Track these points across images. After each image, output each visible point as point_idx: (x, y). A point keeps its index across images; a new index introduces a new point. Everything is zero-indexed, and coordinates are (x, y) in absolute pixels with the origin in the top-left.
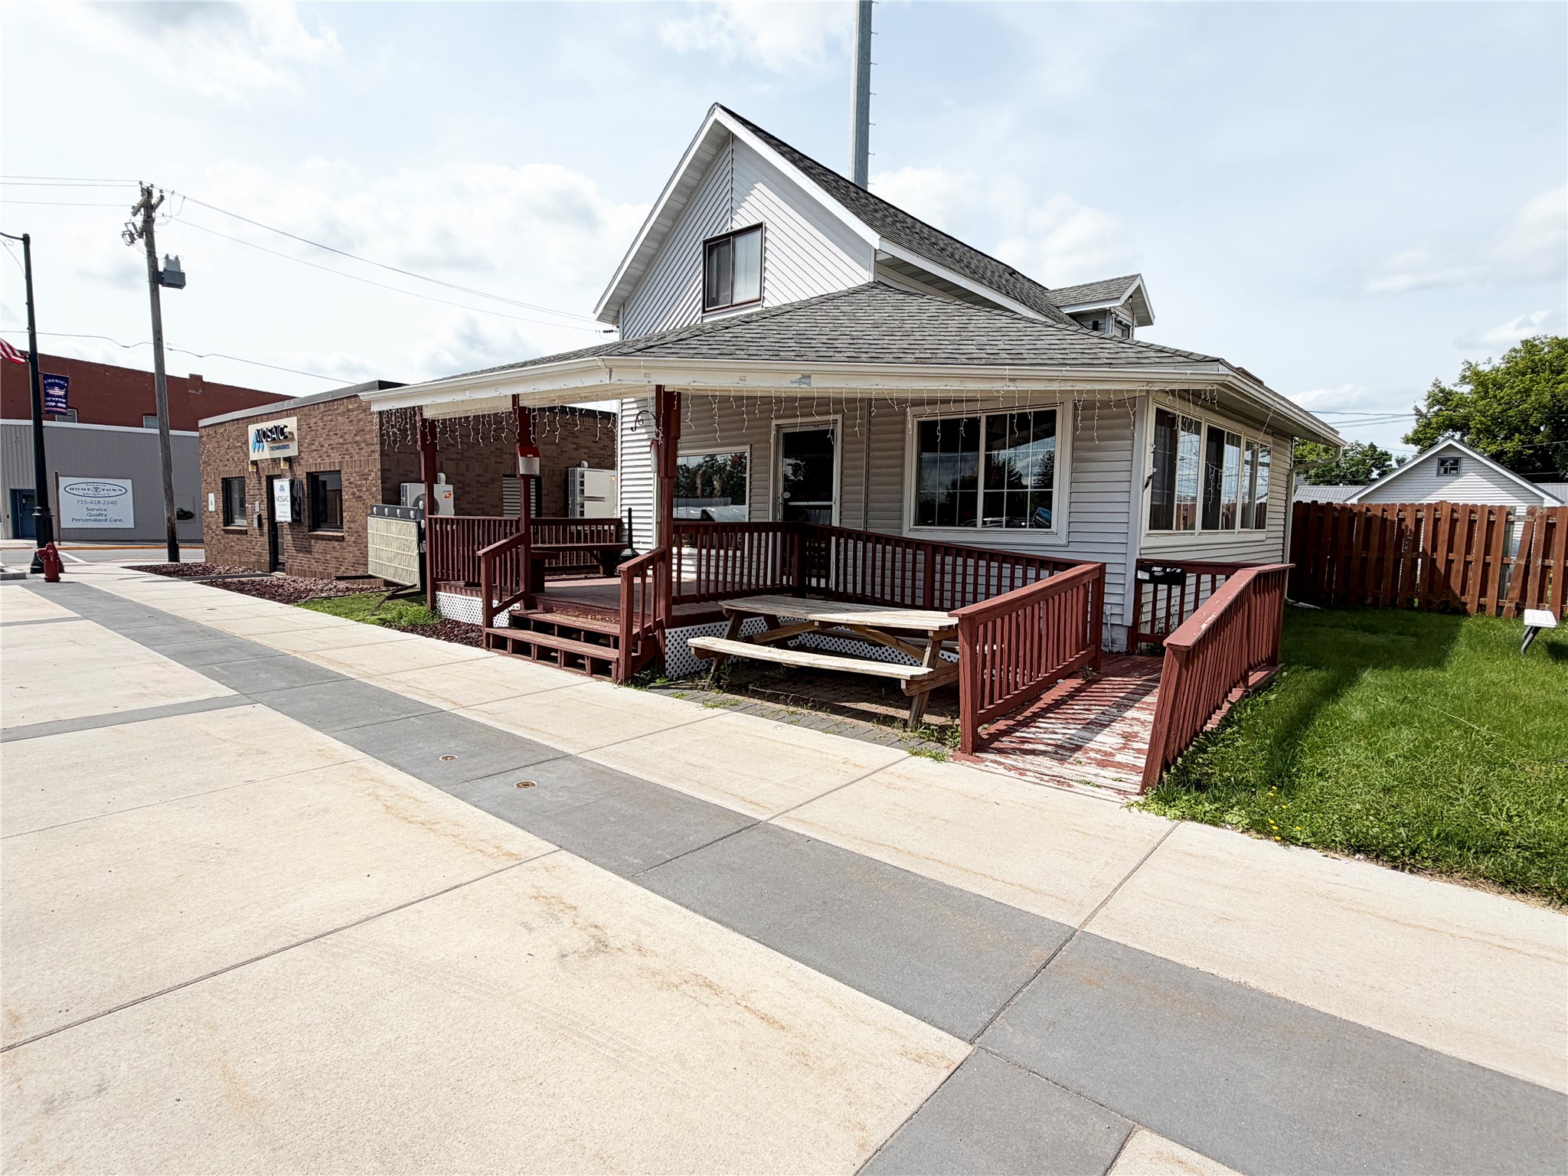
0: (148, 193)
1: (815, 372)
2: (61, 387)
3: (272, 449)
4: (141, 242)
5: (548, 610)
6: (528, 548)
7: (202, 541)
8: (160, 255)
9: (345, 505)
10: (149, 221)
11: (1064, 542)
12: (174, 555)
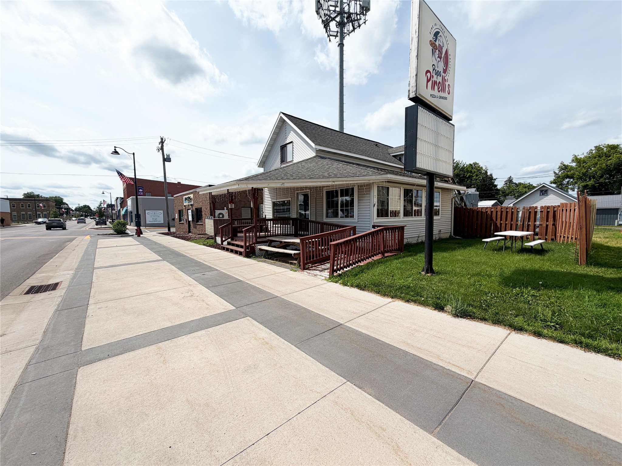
0: (162, 139)
1: (285, 182)
2: (142, 189)
3: (188, 202)
4: (161, 151)
5: (236, 241)
6: (232, 226)
7: (175, 226)
8: (165, 154)
9: (203, 216)
10: (162, 146)
11: (357, 221)
12: (169, 230)
